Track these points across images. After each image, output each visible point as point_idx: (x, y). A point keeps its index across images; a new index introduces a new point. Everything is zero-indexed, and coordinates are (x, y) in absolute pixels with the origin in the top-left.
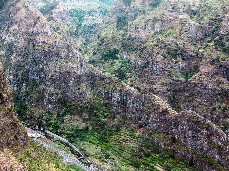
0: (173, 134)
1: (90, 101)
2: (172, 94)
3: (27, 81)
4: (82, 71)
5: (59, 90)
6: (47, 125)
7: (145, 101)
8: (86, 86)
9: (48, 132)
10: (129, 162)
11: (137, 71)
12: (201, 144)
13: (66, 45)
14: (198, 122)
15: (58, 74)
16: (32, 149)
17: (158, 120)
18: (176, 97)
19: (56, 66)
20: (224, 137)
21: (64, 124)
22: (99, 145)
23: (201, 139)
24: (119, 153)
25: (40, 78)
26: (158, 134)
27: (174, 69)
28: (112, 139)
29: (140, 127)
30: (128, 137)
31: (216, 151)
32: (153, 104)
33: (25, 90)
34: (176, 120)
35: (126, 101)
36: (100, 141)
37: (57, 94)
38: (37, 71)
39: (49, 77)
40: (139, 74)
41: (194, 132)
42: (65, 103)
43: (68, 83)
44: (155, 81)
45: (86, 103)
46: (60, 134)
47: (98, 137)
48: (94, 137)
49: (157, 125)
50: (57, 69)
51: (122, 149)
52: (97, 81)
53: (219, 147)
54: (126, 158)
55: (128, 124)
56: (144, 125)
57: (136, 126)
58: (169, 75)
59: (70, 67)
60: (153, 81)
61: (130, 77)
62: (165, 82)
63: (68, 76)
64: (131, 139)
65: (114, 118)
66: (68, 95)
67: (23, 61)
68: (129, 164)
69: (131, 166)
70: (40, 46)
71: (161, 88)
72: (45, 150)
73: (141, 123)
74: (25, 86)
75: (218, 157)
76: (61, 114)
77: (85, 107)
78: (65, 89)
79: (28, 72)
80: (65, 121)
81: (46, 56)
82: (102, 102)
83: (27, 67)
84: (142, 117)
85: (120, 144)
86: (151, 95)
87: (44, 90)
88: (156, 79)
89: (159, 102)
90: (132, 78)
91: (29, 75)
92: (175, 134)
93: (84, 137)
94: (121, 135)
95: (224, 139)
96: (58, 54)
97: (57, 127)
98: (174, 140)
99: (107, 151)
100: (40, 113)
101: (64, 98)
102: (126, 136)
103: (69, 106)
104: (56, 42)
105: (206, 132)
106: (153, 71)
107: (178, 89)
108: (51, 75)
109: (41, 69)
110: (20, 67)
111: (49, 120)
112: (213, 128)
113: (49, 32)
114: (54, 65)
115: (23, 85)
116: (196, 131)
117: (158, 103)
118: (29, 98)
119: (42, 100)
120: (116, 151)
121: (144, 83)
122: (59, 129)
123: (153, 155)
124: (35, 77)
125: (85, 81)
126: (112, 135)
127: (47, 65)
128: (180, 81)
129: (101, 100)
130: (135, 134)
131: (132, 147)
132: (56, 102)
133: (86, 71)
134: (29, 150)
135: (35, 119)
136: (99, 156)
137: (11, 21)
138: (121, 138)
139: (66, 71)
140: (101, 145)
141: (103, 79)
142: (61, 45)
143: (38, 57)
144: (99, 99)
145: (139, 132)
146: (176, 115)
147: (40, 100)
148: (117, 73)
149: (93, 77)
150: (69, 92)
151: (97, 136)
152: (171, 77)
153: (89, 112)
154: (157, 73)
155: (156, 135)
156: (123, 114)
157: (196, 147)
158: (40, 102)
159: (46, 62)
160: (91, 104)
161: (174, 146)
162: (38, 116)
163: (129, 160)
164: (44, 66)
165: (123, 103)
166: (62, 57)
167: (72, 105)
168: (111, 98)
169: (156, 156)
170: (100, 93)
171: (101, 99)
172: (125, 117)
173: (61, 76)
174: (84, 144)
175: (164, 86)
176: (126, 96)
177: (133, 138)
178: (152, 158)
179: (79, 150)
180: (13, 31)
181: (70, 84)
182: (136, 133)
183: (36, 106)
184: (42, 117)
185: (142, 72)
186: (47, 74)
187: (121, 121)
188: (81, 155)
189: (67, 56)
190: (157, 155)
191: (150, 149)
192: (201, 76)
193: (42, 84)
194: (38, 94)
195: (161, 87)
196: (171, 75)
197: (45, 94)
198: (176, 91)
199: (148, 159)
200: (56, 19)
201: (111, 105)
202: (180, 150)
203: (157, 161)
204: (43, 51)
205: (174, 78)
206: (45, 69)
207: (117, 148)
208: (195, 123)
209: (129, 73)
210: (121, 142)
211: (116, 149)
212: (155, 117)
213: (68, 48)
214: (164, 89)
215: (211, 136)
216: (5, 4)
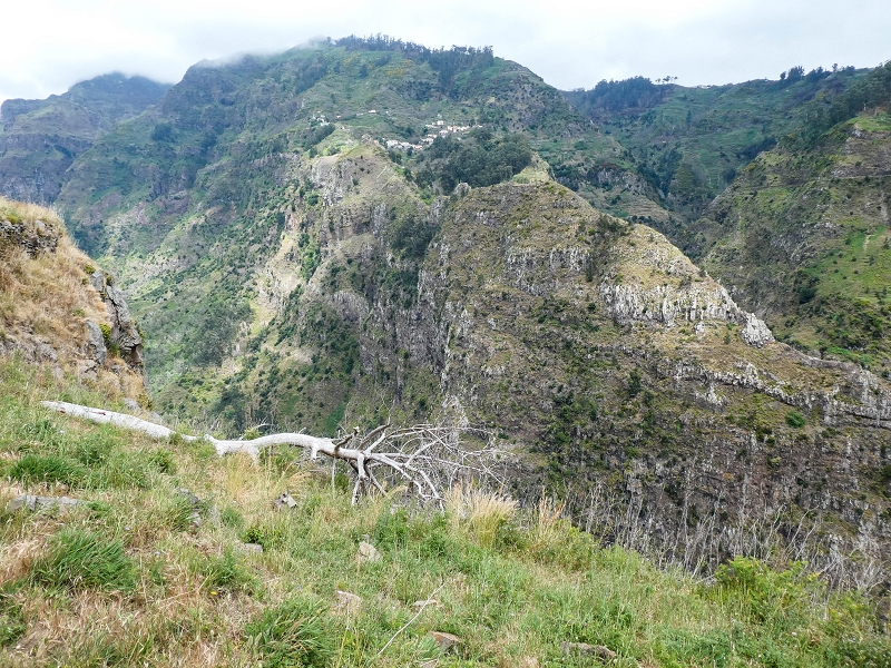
113: (752, 322)
137: (331, 218)
180: (350, 262)
216: (219, 137)
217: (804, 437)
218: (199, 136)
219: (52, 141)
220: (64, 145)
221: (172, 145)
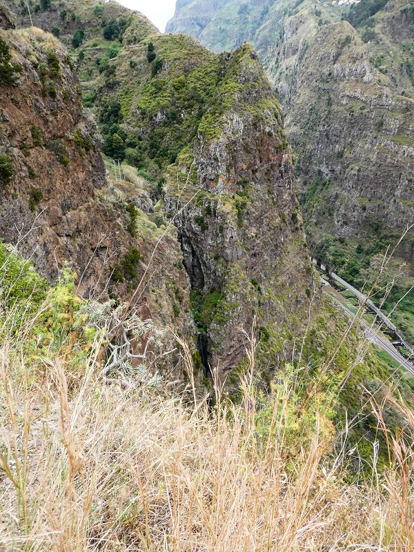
3: (307, 174)
5: (370, 200)
6: (334, 263)
9: (334, 275)
13: (404, 102)
15: (374, 169)
16: (328, 315)
19: (370, 151)
21: (370, 269)
25: (332, 171)
33: (301, 191)
37: (364, 209)
38: (328, 158)
39: (353, 172)
42: (377, 229)
43: (393, 189)
46: (358, 286)
50: (373, 157)
59: (404, 154)
63: (394, 174)
66: (387, 215)
67: (304, 133)
70: (342, 105)
72: (346, 321)
74: (302, 183)
76: (366, 248)
78: (383, 200)
79: (310, 157)
80: (372, 263)
81: (353, 128)
83: (309, 147)
87: (337, 197)
91: (311, 163)
93: (408, 304)
96: (381, 124)
97: (355, 272)
100: (324, 239)
101: (377, 219)
103: (386, 237)
104: (380, 96)
108: (357, 168)
109: (339, 153)
110: (297, 145)
111: (339, 255)
113: (367, 74)
114: (368, 148)
115: (299, 180)
118: (305, 206)
119: (330, 215)
122: (357, 275)
124: (324, 169)
127: (351, 145)
132: (359, 224)
134: (322, 316)
135: (312, 246)
137: (285, 48)
139: (394, 164)
142: (391, 104)
143: (336, 129)
147: (327, 214)
150: (391, 207)
158: (326, 218)
159: (350, 140)
162: (319, 242)
164: (344, 148)
166: (388, 131)
167: (392, 236)
173: (379, 173)
174: (407, 318)
179: (395, 328)
180: (287, 69)
181: (398, 193)
183: (316, 224)
184: (327, 247)
186: (348, 166)
188: (399, 338)
189: (401, 130)
193: (335, 183)
194: (324, 203)
197: (338, 203)
200: (382, 35)
204: (349, 117)
206: (346, 154)
213: (408, 111)
216: (270, 8)
217: (362, 113)
218: (261, 9)
219: (195, 20)
220: (200, 22)
221: (247, 16)
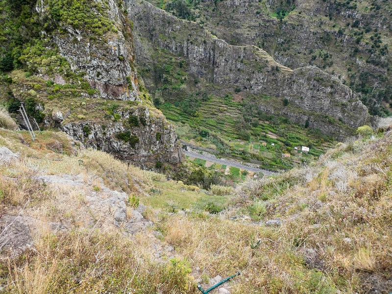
0: (284, 95)
1: (151, 61)
2: (261, 40)
4: (130, 9)
7: (244, 57)
8: (140, 35)
10: (235, 136)
11: (208, 6)
12: (321, 104)
14: (322, 79)
17: (265, 81)
18: (265, 44)
20: (350, 94)
22: (184, 121)
23: (322, 99)
24: (218, 128)
26: (266, 98)
27: (262, 3)
28: (202, 111)
29: (237, 91)
30: (223, 105)
31: (339, 109)
32: (256, 60)
34: (290, 79)
35: (214, 57)
36: (184, 116)
40: (210, 10)
41: (315, 92)
44: (239, 22)
45: (147, 64)
47: (179, 112)
48: (171, 112)
49: (263, 87)
51: (221, 122)
52: (158, 28)
53: (343, 105)
54: (230, 132)
55: (219, 90)
56: (242, 88)
57: (232, 90)
58: (258, 13)
60: (235, 22)
61: (199, 17)
62: (253, 24)
64: (229, 108)
65: (196, 83)
68: (236, 138)
69: (238, 140)
71: (248, 33)
73: (237, 87)
75: (340, 115)
77: (147, 71)
82: (173, 60)
84: (239, 78)
85: (215, 116)
86: (253, 47)
88: (241, 20)
89: (265, 56)
90: (202, 18)
92: (286, 95)
94: (213, 105)
95: (350, 96)
98: (286, 103)
99: (201, 128)
102: (220, 105)
105: (330, 90)
106: (235, 7)
107: (269, 33)
112: (340, 85)
116: (318, 90)
117: (265, 58)
120: (212, 126)
121: (220, 26)
123: (261, 122)
125: (136, 28)
126: (200, 106)
128: (272, 21)
129: (171, 59)
130: (233, 101)
131: (233, 117)
133: (136, 10)
136: (192, 135)
138: (213, 108)
140: (187, 120)
141: (169, 23)
144: (166, 56)
145: (237, 98)
146: (290, 73)
148: (174, 10)
149: (148, 20)
151: (176, 110)
152: (261, 15)
153: (153, 76)
154: (242, 10)
155: (263, 100)
156: (209, 76)
157: (313, 108)
160: (154, 64)
161: (286, 109)
163: (234, 133)
165: (210, 60)
168: (187, 54)
169: (264, 123)
170: (167, 46)
171: (171, 57)
172: (212, 80)
175: (252, 29)
176: (213, 50)
177: (231, 107)
178: (261, 126)
182: (234, 99)
185: (216, 8)
187: (208, 86)
190: (266, 122)
191: (257, 117)
192: (301, 15)
195: (249, 31)
196: (260, 13)
198: (266, 35)
199: (257, 129)
201: (188, 65)
202: (294, 113)
203: (268, 129)
205: (264, 17)
207: (212, 121)
208: (318, 81)
209: (194, 9)
210: (216, 113)
211: (211, 123)
212: (262, 78)
214: (253, 34)
215: (335, 93)
